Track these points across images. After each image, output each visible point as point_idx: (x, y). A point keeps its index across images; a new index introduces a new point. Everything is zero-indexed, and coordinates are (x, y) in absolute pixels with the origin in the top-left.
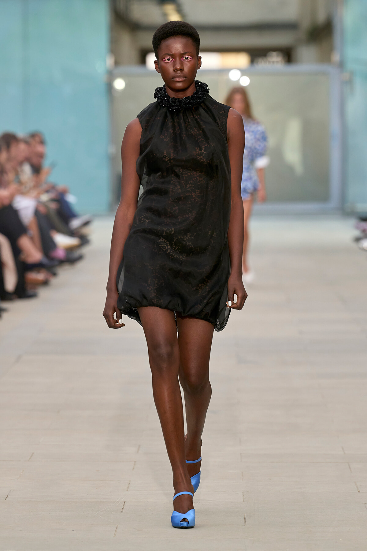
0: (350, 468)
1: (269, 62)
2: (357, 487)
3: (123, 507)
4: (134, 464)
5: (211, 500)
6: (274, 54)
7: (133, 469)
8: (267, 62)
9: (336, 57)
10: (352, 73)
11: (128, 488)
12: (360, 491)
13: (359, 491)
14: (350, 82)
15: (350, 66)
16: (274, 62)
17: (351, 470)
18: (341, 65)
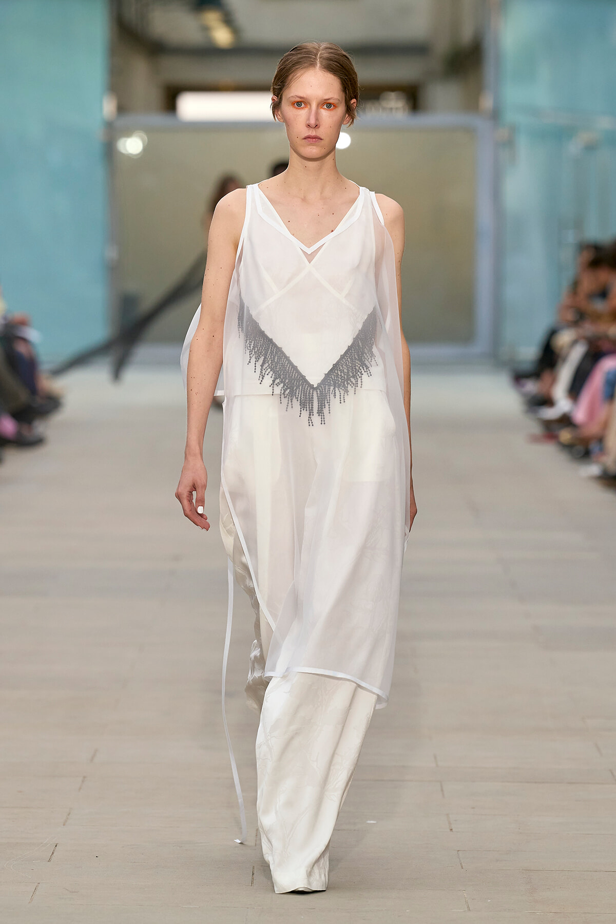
0: (442, 790)
1: (384, 109)
2: (450, 823)
3: (53, 853)
4: (83, 781)
5: (201, 843)
6: (393, 95)
7: (80, 789)
8: (381, 110)
9: (487, 102)
10: (514, 130)
11: (66, 821)
12: (453, 830)
13: (451, 830)
14: (509, 143)
15: (511, 116)
16: (391, 109)
17: (443, 795)
18: (496, 115)
